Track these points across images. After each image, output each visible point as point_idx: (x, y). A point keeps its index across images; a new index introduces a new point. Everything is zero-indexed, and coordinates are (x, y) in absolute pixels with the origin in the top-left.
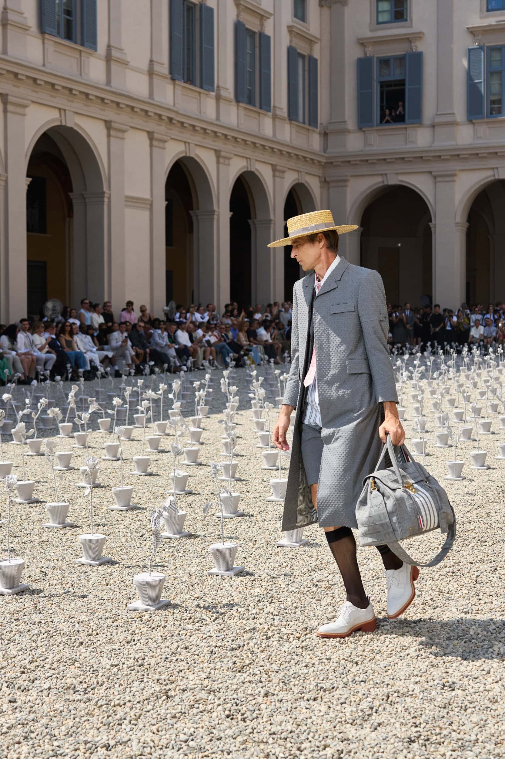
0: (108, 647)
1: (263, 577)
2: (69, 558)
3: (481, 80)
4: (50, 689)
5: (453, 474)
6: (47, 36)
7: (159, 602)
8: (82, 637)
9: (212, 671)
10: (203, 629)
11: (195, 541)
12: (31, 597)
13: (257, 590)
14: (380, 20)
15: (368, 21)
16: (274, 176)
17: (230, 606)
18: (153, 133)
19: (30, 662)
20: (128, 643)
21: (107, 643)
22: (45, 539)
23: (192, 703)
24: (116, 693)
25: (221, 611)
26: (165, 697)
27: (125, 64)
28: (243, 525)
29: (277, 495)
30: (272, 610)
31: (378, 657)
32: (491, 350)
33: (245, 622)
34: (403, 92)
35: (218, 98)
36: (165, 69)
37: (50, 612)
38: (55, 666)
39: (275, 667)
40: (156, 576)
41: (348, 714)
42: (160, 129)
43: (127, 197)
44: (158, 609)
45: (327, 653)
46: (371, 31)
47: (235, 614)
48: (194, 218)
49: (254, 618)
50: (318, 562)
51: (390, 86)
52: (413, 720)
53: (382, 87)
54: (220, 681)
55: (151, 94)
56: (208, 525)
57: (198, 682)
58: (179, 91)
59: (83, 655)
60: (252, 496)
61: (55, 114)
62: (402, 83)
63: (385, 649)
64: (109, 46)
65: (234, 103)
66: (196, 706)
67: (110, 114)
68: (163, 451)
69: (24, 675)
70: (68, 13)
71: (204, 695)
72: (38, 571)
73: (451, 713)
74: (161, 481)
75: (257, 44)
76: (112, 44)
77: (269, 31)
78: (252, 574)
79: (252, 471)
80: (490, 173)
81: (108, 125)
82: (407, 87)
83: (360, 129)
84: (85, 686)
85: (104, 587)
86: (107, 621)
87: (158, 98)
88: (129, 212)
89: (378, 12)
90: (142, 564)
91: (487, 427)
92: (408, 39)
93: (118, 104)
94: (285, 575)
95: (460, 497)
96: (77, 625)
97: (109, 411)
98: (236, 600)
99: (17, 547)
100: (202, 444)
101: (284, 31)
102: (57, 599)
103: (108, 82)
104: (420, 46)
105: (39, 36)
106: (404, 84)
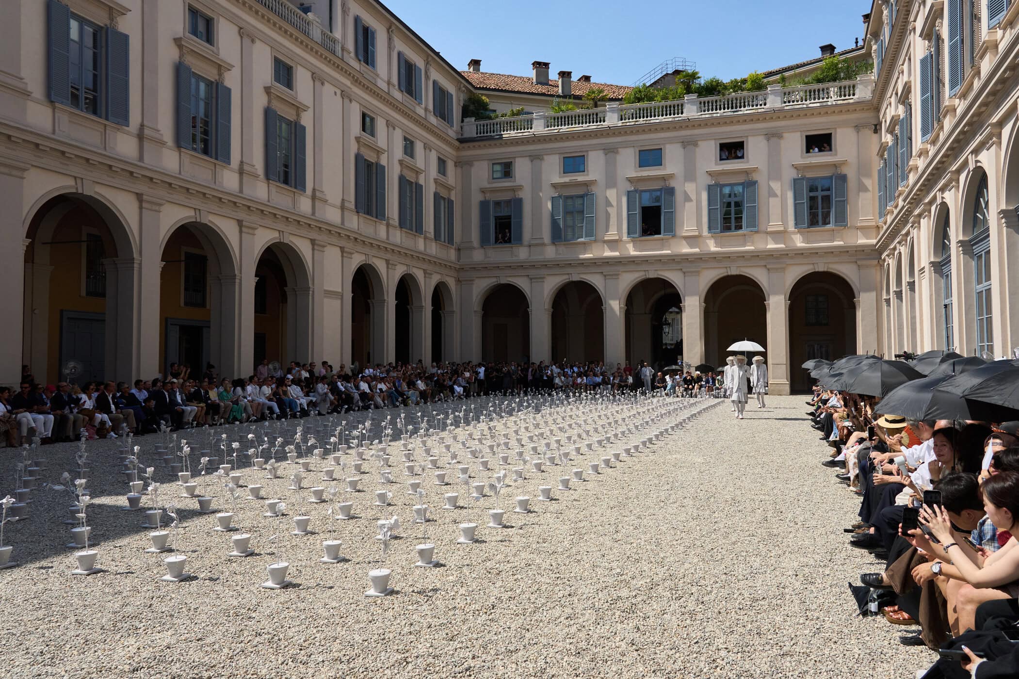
0: (357, 626)
1: (452, 567)
2: (315, 558)
3: (560, 217)
4: (323, 661)
5: (563, 486)
6: (271, 182)
7: (386, 590)
8: (337, 619)
9: (433, 641)
10: (419, 608)
11: (400, 541)
12: (294, 590)
13: (451, 578)
14: (495, 176)
15: (487, 176)
16: (425, 277)
17: (435, 590)
18: (344, 248)
19: (305, 641)
20: (370, 622)
21: (355, 622)
22: (294, 544)
23: (425, 667)
24: (370, 662)
25: (430, 594)
26: (405, 663)
27: (326, 201)
28: (431, 529)
29: (450, 505)
30: (464, 593)
31: (541, 624)
32: (571, 394)
33: (447, 602)
34: (510, 223)
35: (388, 225)
36: (352, 206)
37: (310, 600)
38: (323, 643)
39: (475, 636)
40: (384, 572)
41: (531, 669)
42: (349, 246)
43: (325, 291)
44: (386, 595)
45: (508, 624)
46: (489, 183)
47: (440, 597)
48: (371, 305)
49: (453, 599)
50: (487, 555)
51: (502, 219)
52: (574, 672)
53: (496, 219)
54: (440, 649)
55: (343, 222)
56: (407, 528)
57: (425, 650)
58: (361, 219)
59: (341, 633)
60: (432, 506)
61: (276, 234)
62: (509, 217)
63: (544, 618)
64: (314, 190)
65: (398, 228)
66: (428, 668)
67: (314, 235)
68: (364, 473)
69: (302, 652)
70: (286, 166)
71: (431, 660)
72: (295, 569)
73: (598, 665)
74: (368, 497)
75: (414, 190)
76: (316, 188)
77: (421, 181)
78: (444, 566)
79: (428, 486)
80: (566, 277)
81: (313, 242)
82: (512, 220)
83: (482, 247)
84: (348, 657)
85: (344, 579)
86: (352, 605)
87: (348, 225)
88: (326, 301)
89: (493, 171)
90: (367, 560)
91: (578, 450)
92: (514, 190)
93: (320, 228)
94: (468, 565)
95: (570, 502)
96: (332, 610)
97: (328, 446)
98: (439, 586)
99: (275, 551)
100: (390, 466)
101: (432, 181)
102: (313, 590)
103: (313, 213)
104: (520, 195)
105: (266, 181)
106: (510, 218)
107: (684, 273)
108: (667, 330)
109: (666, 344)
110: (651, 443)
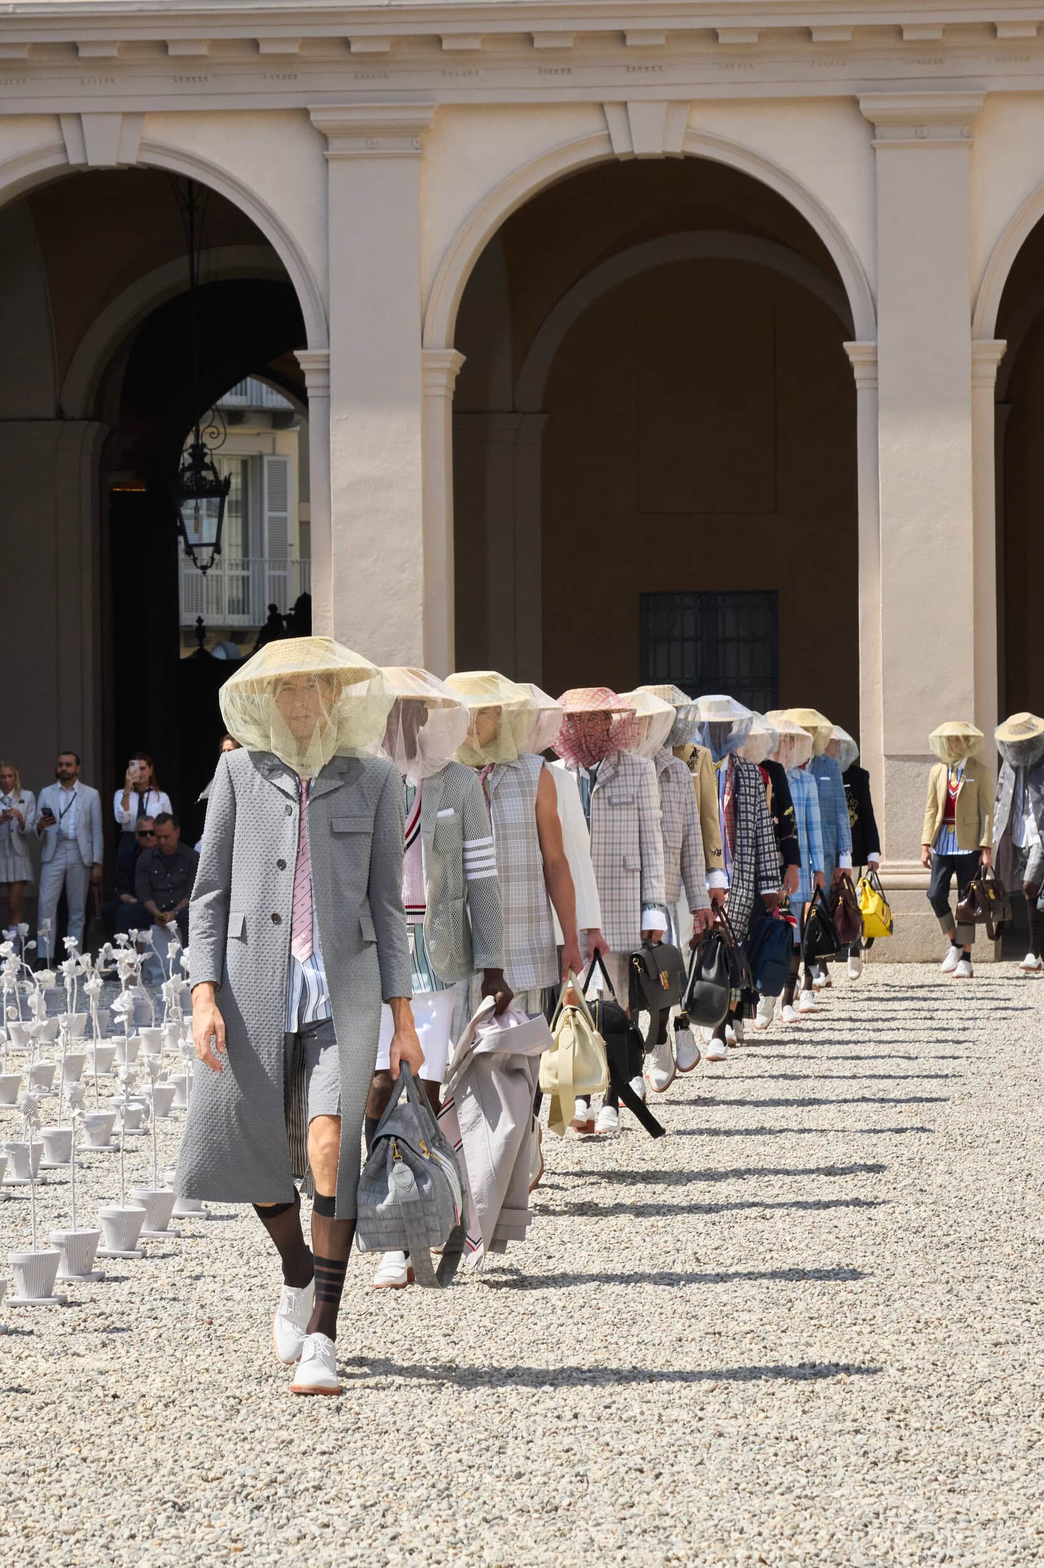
107: (324, 138)
108: (208, 534)
109: (200, 631)
110: (86, 1274)
